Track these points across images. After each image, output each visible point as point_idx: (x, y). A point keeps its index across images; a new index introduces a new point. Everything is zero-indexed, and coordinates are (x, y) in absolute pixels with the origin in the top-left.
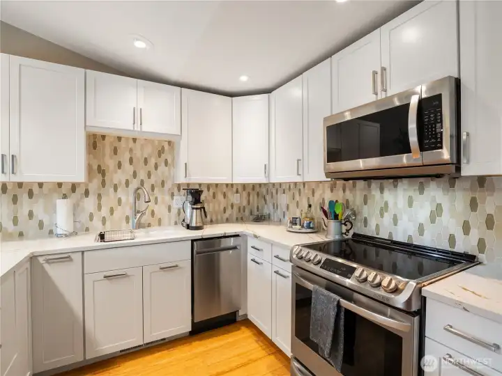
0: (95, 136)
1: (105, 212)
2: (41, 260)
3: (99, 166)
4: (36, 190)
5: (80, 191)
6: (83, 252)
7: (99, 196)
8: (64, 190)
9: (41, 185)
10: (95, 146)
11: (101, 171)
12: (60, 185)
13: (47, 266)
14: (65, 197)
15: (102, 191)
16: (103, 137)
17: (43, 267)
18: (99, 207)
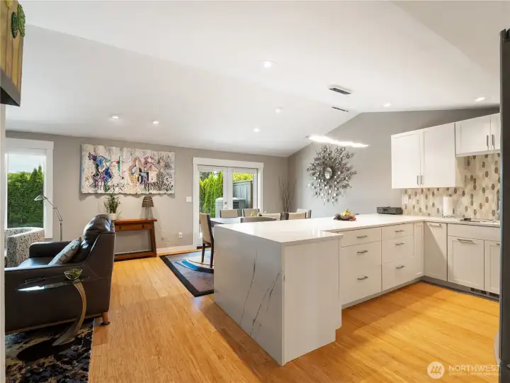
0: (469, 157)
1: (476, 206)
2: (428, 224)
3: (472, 176)
4: (436, 192)
5: (460, 192)
6: (447, 224)
7: (472, 196)
8: (450, 192)
9: (438, 189)
10: (468, 163)
11: (473, 179)
12: (448, 189)
13: (431, 229)
14: (450, 196)
15: (474, 193)
16: (474, 157)
17: (429, 229)
18: (472, 204)
